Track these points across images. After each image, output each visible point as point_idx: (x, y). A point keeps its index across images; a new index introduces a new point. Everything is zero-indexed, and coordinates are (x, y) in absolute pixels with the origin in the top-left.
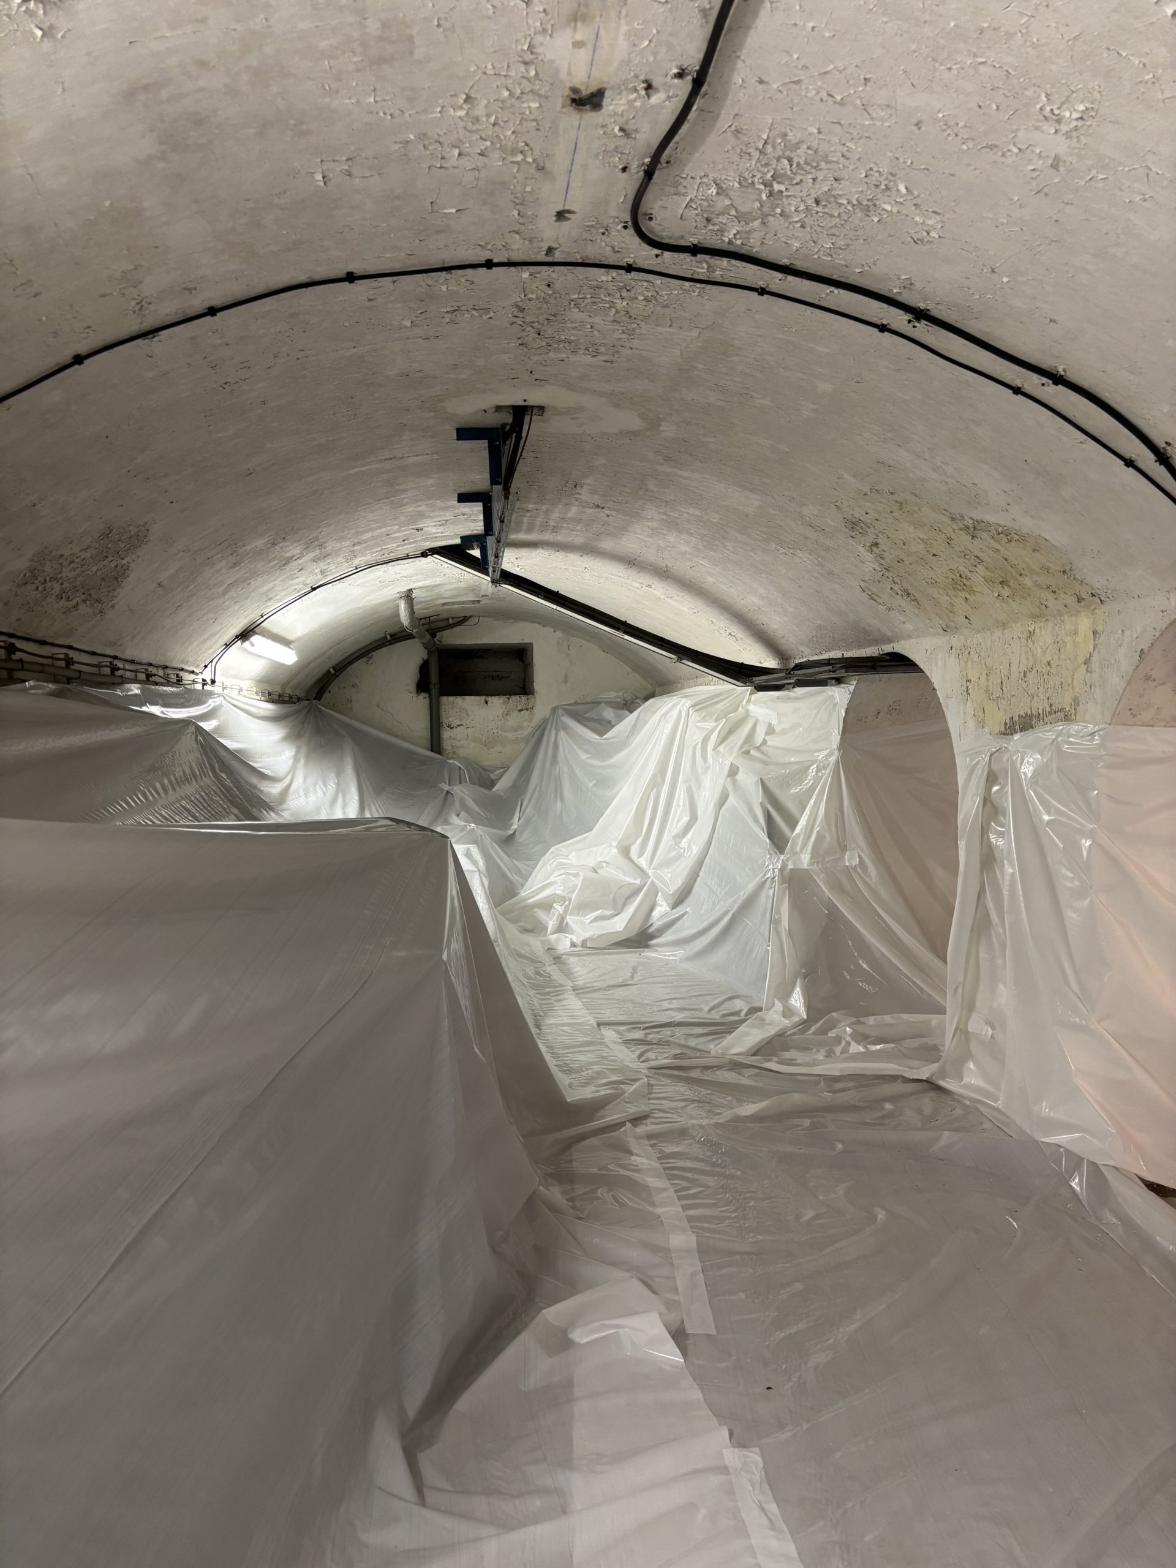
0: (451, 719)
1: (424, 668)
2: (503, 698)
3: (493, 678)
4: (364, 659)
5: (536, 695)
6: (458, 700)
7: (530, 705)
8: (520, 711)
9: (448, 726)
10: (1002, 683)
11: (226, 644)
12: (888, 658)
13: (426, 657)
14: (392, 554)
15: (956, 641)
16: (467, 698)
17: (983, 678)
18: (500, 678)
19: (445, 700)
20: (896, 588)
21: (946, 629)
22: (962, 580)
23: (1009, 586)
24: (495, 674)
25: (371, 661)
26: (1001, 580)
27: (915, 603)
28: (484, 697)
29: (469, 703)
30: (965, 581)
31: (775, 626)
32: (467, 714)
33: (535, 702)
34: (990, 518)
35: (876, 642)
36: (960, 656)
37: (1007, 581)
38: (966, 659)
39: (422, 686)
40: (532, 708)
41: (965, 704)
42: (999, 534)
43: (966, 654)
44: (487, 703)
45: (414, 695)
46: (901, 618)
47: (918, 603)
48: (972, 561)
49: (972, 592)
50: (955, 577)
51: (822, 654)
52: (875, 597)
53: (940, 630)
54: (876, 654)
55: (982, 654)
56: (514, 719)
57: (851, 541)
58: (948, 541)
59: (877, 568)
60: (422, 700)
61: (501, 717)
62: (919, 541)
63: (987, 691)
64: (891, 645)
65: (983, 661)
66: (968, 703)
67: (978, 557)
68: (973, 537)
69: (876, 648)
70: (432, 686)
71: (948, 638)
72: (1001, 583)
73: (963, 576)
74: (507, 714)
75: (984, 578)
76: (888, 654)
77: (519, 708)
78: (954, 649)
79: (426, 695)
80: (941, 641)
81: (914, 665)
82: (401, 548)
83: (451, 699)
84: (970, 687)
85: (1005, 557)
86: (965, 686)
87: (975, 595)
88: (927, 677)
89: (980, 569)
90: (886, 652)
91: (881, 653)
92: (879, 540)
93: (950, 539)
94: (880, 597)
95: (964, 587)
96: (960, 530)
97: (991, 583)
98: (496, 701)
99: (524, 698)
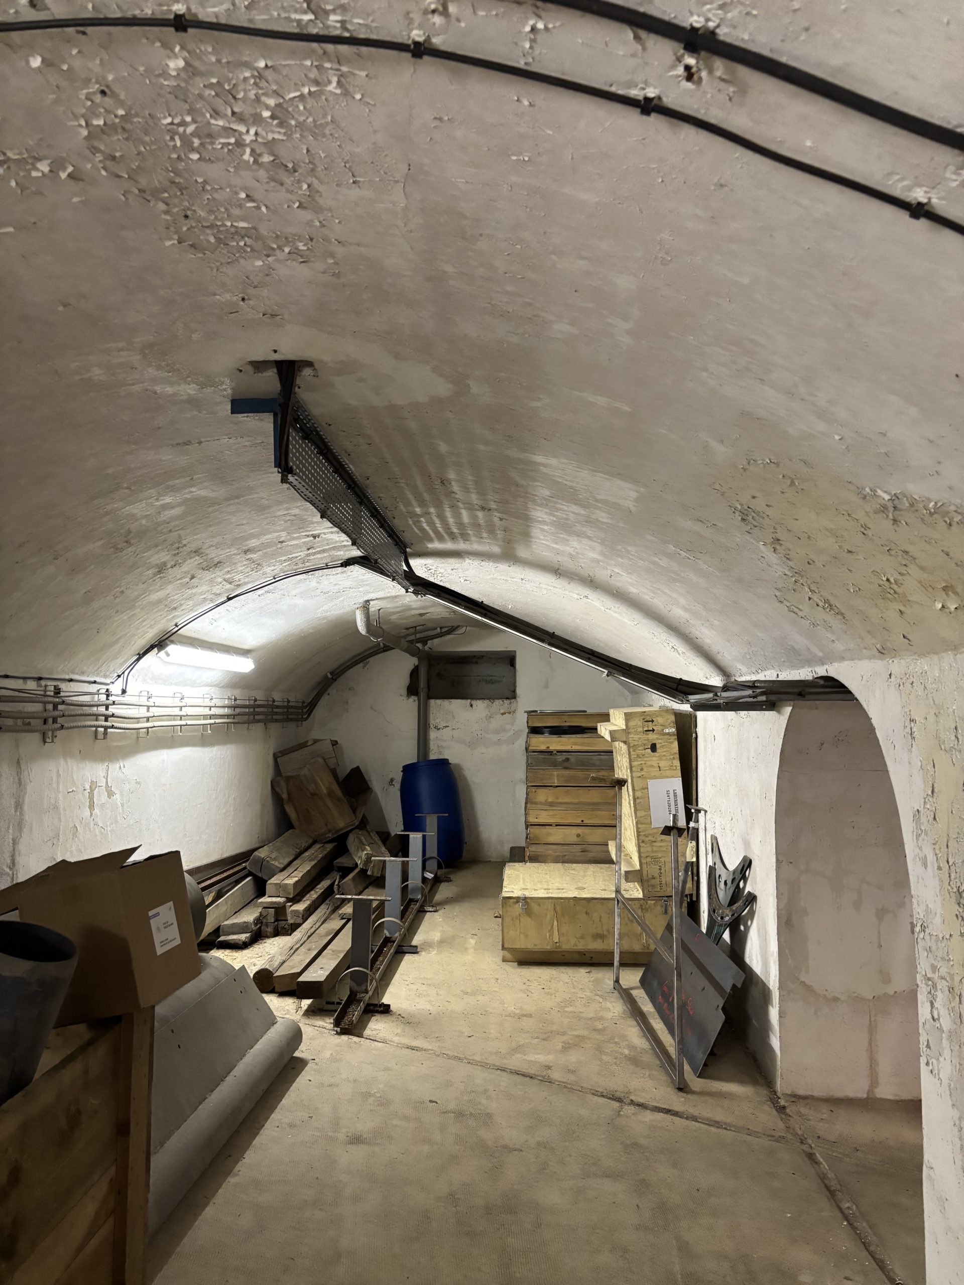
0: (437, 721)
1: (414, 673)
2: (487, 702)
3: (487, 682)
4: (361, 665)
5: (518, 699)
6: (445, 703)
7: (513, 709)
8: (503, 714)
9: (435, 728)
10: (956, 728)
11: (139, 654)
12: (822, 682)
13: (417, 663)
14: (307, 564)
15: (897, 666)
16: (453, 701)
17: (932, 718)
18: (492, 682)
19: (432, 702)
20: (815, 598)
21: (883, 651)
22: (892, 586)
23: (956, 593)
24: (488, 678)
25: (367, 666)
26: (944, 585)
27: (840, 617)
28: (469, 701)
29: (456, 706)
30: (895, 587)
31: (708, 641)
32: (453, 717)
33: (517, 706)
34: (916, 489)
35: (810, 662)
36: (902, 686)
37: (952, 586)
38: (908, 692)
39: (412, 690)
40: (514, 712)
41: (910, 751)
42: (931, 514)
43: (908, 685)
44: (471, 706)
45: (405, 698)
46: (829, 636)
47: (844, 618)
48: (900, 558)
49: (907, 602)
50: (882, 583)
51: (758, 673)
52: (796, 610)
53: (877, 654)
54: (810, 678)
55: (929, 686)
56: (498, 721)
57: (748, 537)
58: (862, 530)
59: (787, 572)
60: (412, 704)
61: (485, 720)
62: (828, 533)
63: (937, 737)
64: (826, 667)
65: (929, 695)
66: (913, 749)
67: (906, 552)
68: (895, 521)
69: (810, 670)
70: (420, 690)
71: (885, 662)
72: (945, 589)
73: (892, 580)
74: (490, 717)
75: (920, 582)
76: (822, 678)
77: (502, 711)
78: (893, 677)
79: (416, 698)
80: (878, 665)
81: (849, 692)
82: (312, 557)
83: (439, 702)
84: (914, 729)
85: (945, 549)
86: (909, 727)
87: (911, 606)
88: (864, 710)
89: (913, 570)
90: (820, 675)
91: (815, 676)
92: (779, 536)
93: (866, 527)
94: (801, 610)
95: (896, 596)
96: (875, 513)
97: (930, 589)
98: (480, 706)
99: (507, 702)
